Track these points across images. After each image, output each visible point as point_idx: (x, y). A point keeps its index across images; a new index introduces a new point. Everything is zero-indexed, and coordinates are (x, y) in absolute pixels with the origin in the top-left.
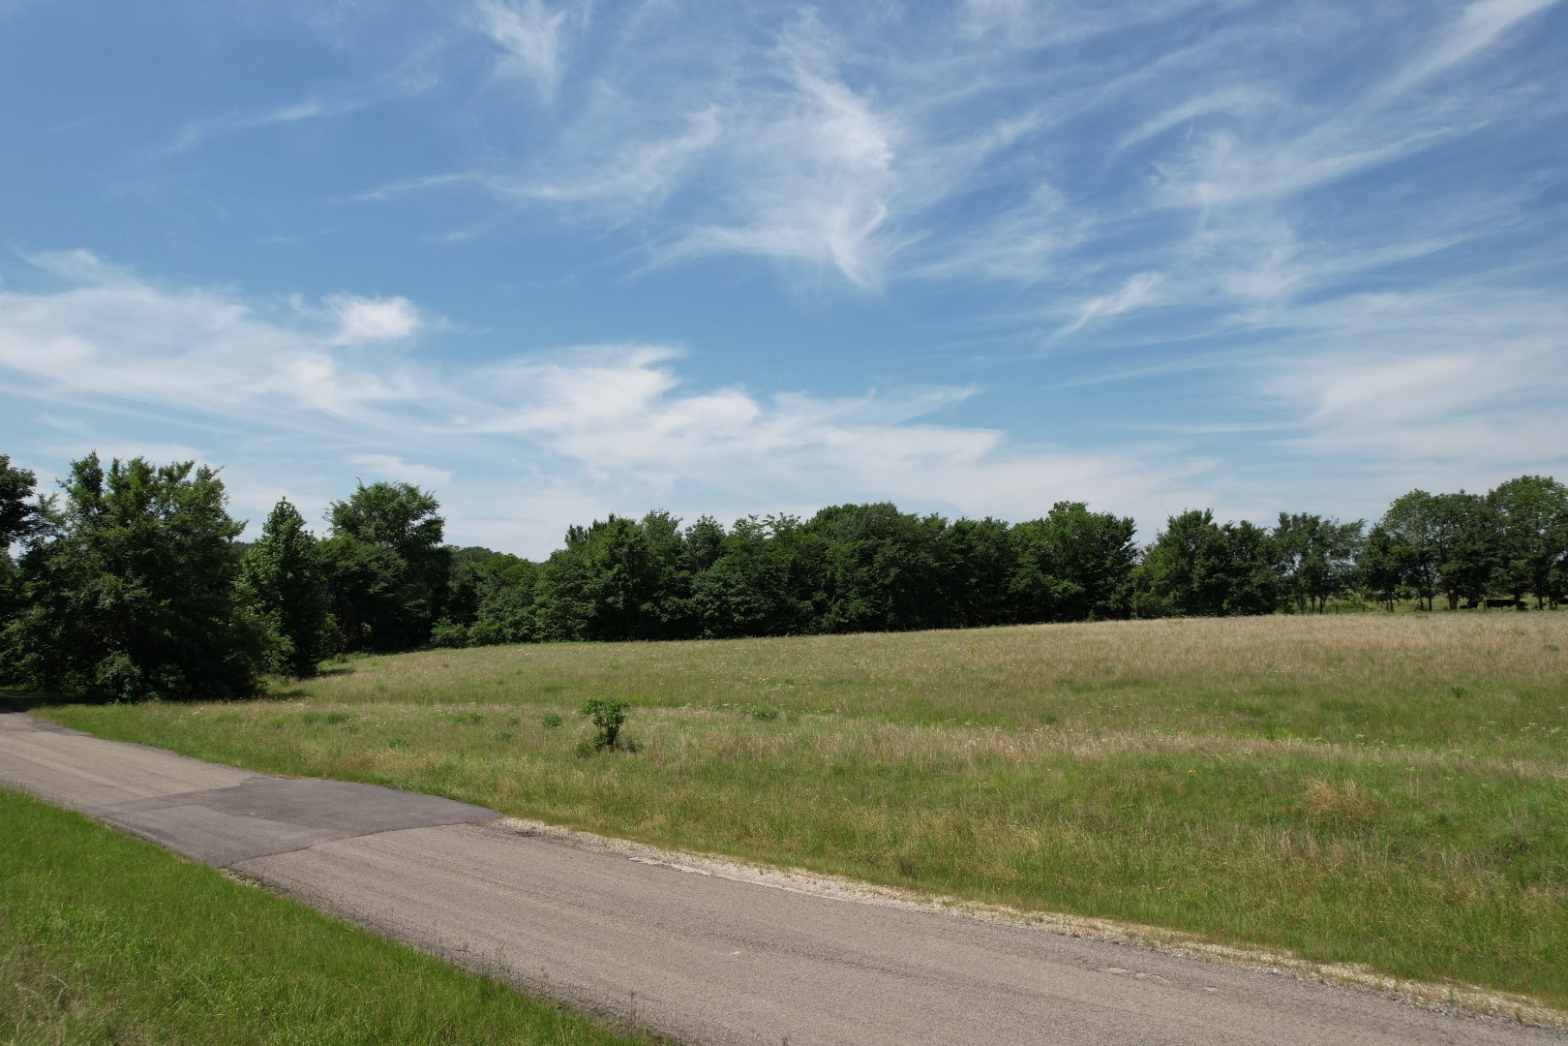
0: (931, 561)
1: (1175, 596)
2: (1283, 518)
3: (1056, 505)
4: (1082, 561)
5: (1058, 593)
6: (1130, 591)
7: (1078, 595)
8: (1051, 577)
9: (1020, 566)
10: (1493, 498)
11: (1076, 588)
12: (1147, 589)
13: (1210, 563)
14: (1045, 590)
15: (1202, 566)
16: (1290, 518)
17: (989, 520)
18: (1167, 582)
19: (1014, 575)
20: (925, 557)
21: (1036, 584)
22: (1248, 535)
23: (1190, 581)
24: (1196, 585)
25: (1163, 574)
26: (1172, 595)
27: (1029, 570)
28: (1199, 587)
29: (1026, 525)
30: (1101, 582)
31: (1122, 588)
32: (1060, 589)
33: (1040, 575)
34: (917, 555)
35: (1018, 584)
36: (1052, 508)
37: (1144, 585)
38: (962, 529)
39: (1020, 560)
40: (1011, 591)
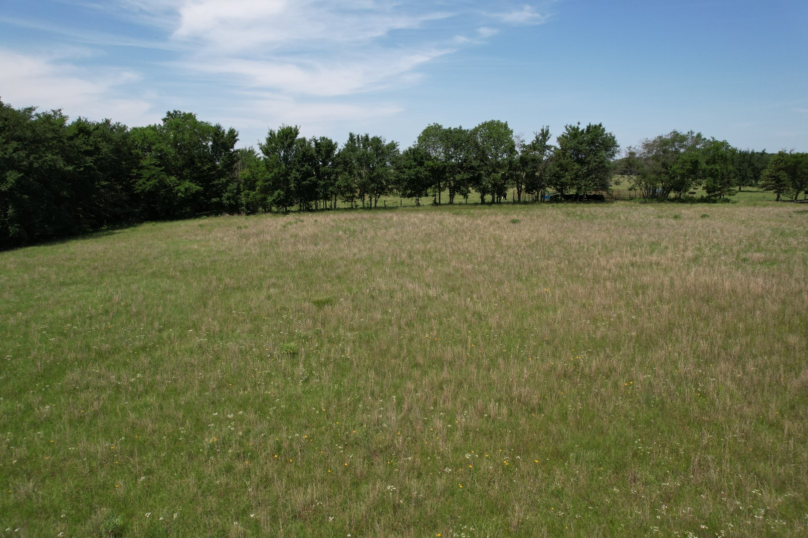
0: (61, 163)
1: (279, 194)
2: (351, 135)
3: (169, 113)
4: (199, 165)
5: (182, 192)
6: (239, 191)
7: (197, 192)
8: (173, 178)
9: (142, 168)
10: (476, 130)
11: (195, 187)
12: (252, 188)
13: (304, 169)
14: (169, 189)
15: (298, 170)
16: (356, 137)
17: (107, 122)
18: (270, 183)
19: (139, 176)
20: (52, 160)
21: (162, 184)
22: (326, 147)
23: (287, 182)
24: (292, 185)
25: (269, 176)
26: (276, 193)
27: (153, 172)
28: (295, 186)
29: (142, 129)
30: (216, 182)
31: (233, 186)
32: (183, 189)
33: (163, 176)
34: (41, 157)
35: (143, 185)
36: (165, 116)
37: (251, 184)
38: (82, 128)
39: (144, 163)
40: (138, 191)
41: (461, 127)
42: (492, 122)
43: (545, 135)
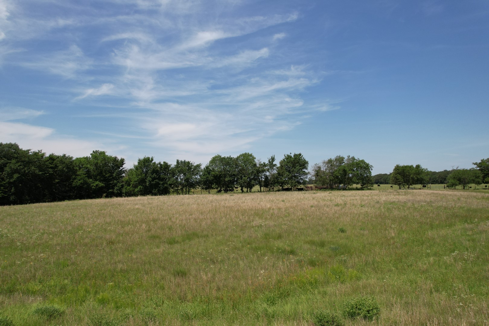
0: (37, 171)
1: (140, 188)
2: (178, 161)
3: (94, 151)
4: (104, 174)
5: (94, 186)
6: (122, 186)
7: (102, 187)
8: (91, 180)
9: (78, 175)
10: (238, 158)
11: (101, 184)
12: (129, 185)
13: (153, 176)
14: (88, 185)
15: (150, 177)
16: (180, 162)
17: (64, 155)
18: (137, 182)
19: (75, 179)
20: (34, 170)
21: (85, 183)
22: (166, 166)
23: (146, 182)
24: (147, 184)
25: (136, 179)
26: (139, 187)
27: (82, 177)
28: (149, 184)
29: (81, 158)
30: (111, 182)
31: (119, 185)
32: (95, 185)
33: (86, 179)
34: (29, 168)
35: (77, 182)
36: (92, 152)
37: (128, 183)
38: (52, 158)
39: (78, 173)
40: (74, 186)
41: (230, 156)
42: (246, 154)
43: (273, 159)
